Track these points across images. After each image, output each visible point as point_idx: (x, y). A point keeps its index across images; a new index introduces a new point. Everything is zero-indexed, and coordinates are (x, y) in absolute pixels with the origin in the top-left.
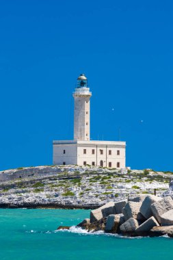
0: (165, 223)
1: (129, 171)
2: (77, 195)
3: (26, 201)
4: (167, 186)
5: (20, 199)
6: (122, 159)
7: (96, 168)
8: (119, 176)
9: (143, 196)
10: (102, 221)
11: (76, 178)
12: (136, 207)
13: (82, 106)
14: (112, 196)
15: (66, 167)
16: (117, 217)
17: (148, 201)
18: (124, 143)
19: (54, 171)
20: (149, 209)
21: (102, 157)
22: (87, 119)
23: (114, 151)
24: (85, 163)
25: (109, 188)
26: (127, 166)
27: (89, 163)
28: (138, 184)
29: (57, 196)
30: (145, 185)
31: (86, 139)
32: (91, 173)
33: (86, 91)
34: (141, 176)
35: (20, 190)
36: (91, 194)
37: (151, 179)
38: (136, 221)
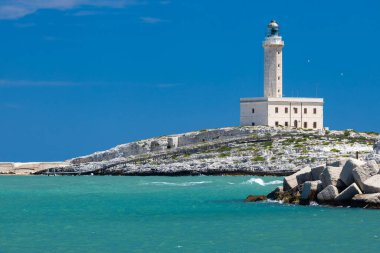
0: (369, 190)
1: (327, 133)
2: (268, 160)
3: (211, 167)
4: (370, 148)
5: (204, 165)
6: (319, 118)
7: (290, 129)
8: (316, 137)
9: (343, 160)
10: (297, 189)
11: (267, 141)
12: (335, 173)
13: (273, 57)
14: (308, 161)
15: (256, 128)
16: (315, 184)
17: (349, 166)
18: (321, 100)
19: (241, 133)
20: (350, 175)
21: (297, 117)
22: (279, 72)
23: (310, 109)
24: (277, 123)
25: (305, 152)
26: (325, 126)
27: (282, 123)
28: (337, 147)
29: (245, 161)
30: (346, 148)
31: (278, 96)
32: (285, 135)
33: (278, 41)
34: (340, 138)
35: (203, 155)
36: (284, 159)
37: (352, 141)
38: (335, 189)
